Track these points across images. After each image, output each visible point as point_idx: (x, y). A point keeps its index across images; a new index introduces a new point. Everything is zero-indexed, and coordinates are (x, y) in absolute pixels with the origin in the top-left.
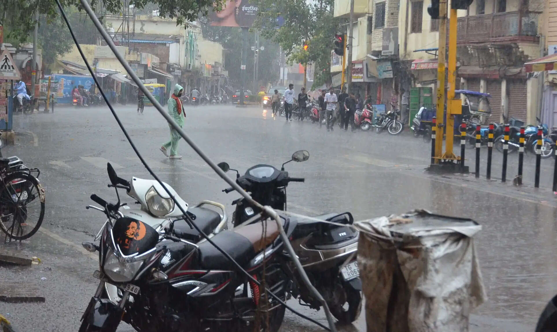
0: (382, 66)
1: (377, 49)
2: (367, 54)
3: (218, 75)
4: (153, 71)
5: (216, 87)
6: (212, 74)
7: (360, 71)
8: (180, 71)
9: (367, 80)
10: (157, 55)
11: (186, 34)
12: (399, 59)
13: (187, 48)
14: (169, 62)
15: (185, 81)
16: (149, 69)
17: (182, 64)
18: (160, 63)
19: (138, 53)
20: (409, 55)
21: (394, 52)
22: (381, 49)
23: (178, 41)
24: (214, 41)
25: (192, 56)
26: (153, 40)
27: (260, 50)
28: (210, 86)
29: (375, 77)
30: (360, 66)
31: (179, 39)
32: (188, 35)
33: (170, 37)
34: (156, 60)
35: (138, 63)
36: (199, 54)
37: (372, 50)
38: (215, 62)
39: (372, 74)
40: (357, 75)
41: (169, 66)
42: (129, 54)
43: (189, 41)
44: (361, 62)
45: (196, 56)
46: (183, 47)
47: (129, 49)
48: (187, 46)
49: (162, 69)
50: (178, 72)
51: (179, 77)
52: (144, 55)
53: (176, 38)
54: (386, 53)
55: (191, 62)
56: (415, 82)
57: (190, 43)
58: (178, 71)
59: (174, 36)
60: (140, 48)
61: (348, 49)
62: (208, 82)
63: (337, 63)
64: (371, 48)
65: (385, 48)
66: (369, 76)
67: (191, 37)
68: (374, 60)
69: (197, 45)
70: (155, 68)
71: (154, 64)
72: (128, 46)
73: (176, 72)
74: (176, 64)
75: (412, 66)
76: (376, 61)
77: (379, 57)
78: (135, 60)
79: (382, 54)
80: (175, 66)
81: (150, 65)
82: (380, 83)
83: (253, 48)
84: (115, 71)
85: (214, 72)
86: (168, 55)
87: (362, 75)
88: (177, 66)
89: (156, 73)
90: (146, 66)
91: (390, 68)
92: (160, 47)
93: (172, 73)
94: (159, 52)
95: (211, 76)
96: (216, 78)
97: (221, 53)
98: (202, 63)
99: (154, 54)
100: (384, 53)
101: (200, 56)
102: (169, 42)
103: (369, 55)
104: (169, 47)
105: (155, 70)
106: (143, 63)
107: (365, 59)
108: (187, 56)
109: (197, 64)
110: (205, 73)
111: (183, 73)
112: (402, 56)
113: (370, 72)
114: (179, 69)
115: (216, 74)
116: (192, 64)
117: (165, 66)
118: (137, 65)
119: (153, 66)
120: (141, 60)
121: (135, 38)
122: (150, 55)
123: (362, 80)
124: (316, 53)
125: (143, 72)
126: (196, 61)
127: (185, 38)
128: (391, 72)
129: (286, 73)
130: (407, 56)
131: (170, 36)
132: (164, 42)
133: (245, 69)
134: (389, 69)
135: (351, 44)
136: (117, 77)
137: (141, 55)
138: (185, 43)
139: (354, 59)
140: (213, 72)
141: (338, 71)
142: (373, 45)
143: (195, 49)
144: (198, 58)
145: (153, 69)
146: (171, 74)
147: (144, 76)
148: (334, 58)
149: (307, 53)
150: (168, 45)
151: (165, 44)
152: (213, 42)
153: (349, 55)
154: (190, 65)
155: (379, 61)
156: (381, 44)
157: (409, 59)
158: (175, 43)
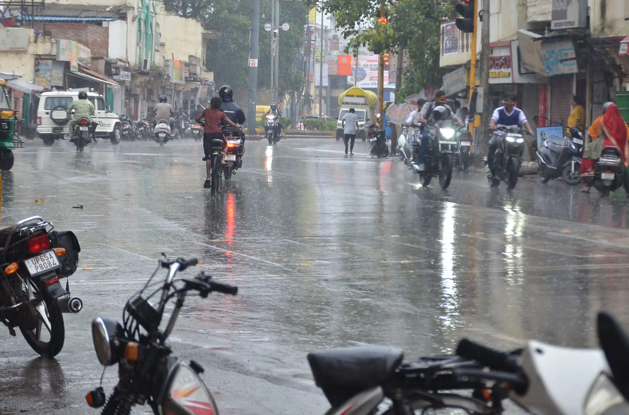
0: (553, 52)
1: (540, 19)
2: (520, 27)
3: (195, 80)
4: (79, 74)
5: (193, 102)
6: (186, 78)
7: (506, 62)
8: (129, 74)
9: (519, 80)
10: (86, 44)
11: (138, 4)
12: (590, 35)
13: (140, 30)
14: (107, 56)
15: (138, 91)
16: (72, 69)
17: (133, 60)
18: (93, 58)
19: (53, 40)
20: (611, 27)
21: (580, 22)
22: (549, 18)
23: (123, 17)
24: (185, 16)
25: (148, 46)
26: (77, 17)
27: (281, 30)
28: (182, 102)
29: (534, 73)
30: (504, 53)
31: (126, 14)
32: (141, 6)
33: (108, 9)
34: (85, 53)
35: (54, 59)
36: (162, 40)
37: (529, 20)
38: (190, 56)
39: (527, 67)
40: (497, 71)
41: (109, 64)
42: (36, 42)
43: (143, 17)
44: (508, 45)
45: (156, 44)
46: (133, 27)
47: (35, 33)
48: (140, 27)
49: (96, 71)
50: (125, 76)
51: (128, 84)
52: (63, 43)
53: (119, 10)
54: (561, 24)
55: (147, 56)
56: (621, 81)
57: (146, 22)
58: (126, 73)
59: (115, 7)
60: (54, 31)
61: (481, 20)
62: (178, 92)
63: (453, 48)
64: (526, 17)
65: (559, 14)
66: (523, 71)
67: (147, 8)
68: (535, 39)
69: (157, 24)
70: (84, 67)
71: (81, 60)
72: (33, 28)
73: (122, 76)
74: (121, 60)
75: (621, 48)
76: (541, 41)
77: (543, 34)
78: (47, 53)
79: (553, 27)
80: (120, 63)
81: (74, 64)
82: (545, 86)
83: (268, 27)
84: (12, 74)
85: (190, 74)
86: (105, 44)
87: (509, 70)
88: (123, 64)
89: (88, 78)
90: (67, 65)
91: (572, 54)
92: (92, 28)
93: (115, 77)
94: (90, 38)
95: (184, 83)
96: (193, 86)
97: (199, 39)
98: (166, 59)
99: (80, 42)
100: (556, 25)
101: (163, 45)
102: (107, 19)
103: (522, 31)
104: (107, 29)
105: (84, 72)
106: (62, 58)
107: (515, 38)
108: (141, 45)
109: (158, 60)
110: (174, 75)
111: (133, 77)
112: (595, 30)
113: (524, 64)
114: (126, 69)
115: (192, 78)
116: (149, 60)
117: (101, 65)
118: (50, 62)
119: (79, 65)
120: (58, 53)
121: (44, 13)
122: (74, 43)
123: (509, 81)
124: (408, 31)
125: (61, 75)
126: (157, 53)
127: (136, 9)
128: (575, 62)
129: (325, 73)
130: (606, 30)
131: (108, 7)
132: (99, 19)
133: (256, 65)
134: (570, 56)
135: (486, 11)
136: (17, 85)
137: (57, 42)
138: (137, 21)
139: (493, 39)
140: (187, 75)
141: (456, 63)
142: (531, 10)
143: (154, 33)
144: (160, 48)
145: (80, 70)
146: (112, 79)
147: (64, 84)
148: (446, 38)
149: (391, 32)
150: (105, 24)
151: (99, 23)
152: (183, 19)
153: (483, 30)
154: (146, 61)
155: (545, 41)
156: (549, 7)
157: (611, 36)
158: (119, 21)
